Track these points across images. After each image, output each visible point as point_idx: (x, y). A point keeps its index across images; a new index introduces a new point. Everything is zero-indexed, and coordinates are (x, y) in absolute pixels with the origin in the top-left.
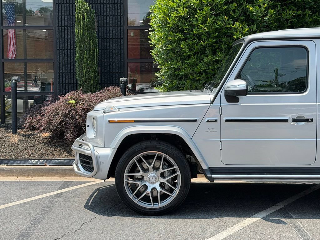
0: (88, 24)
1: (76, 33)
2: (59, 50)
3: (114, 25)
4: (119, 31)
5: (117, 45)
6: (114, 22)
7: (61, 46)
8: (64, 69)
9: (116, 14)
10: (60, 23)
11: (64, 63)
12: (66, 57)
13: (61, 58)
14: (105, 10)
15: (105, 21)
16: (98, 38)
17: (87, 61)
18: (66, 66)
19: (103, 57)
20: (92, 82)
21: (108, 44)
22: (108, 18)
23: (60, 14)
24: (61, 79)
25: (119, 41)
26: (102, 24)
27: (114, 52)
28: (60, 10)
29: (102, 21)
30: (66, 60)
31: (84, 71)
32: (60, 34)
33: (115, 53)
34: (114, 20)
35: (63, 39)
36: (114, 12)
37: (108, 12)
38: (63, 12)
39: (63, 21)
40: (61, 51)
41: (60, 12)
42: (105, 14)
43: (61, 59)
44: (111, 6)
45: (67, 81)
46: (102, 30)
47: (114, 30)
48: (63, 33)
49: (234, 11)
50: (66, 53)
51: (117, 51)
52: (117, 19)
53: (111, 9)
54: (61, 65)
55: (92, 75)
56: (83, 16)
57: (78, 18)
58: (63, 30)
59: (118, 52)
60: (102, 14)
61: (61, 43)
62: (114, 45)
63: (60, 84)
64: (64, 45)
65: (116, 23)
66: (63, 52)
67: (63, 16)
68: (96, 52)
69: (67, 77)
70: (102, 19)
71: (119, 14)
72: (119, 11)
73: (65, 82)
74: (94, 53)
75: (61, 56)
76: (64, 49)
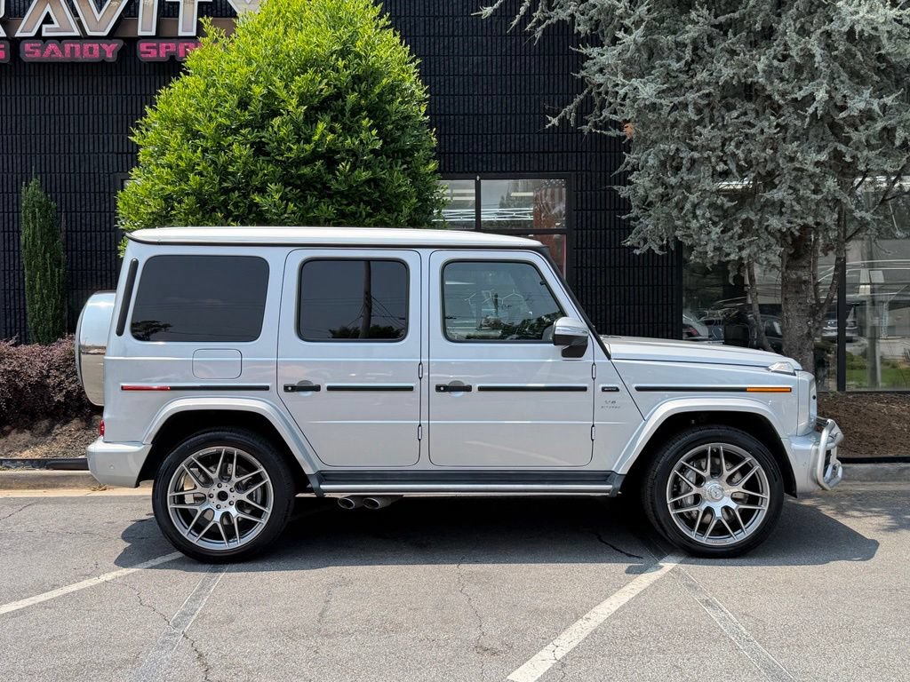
0: (42, 227)
1: (23, 242)
2: (4, 270)
3: (98, 229)
4: (108, 239)
5: (104, 261)
6: (98, 223)
7: (7, 265)
8: (12, 304)
9: (103, 209)
10: (6, 225)
11: (12, 293)
12: (17, 284)
13: (7, 285)
14: (83, 203)
15: (83, 221)
16: (66, 250)
17: (40, 289)
18: (17, 298)
19: (79, 283)
20: (51, 326)
21: (89, 260)
22: (88, 217)
23: (6, 210)
24: (8, 320)
25: (108, 255)
26: (79, 227)
27: (99, 273)
28: (6, 203)
29: (79, 223)
30: (17, 287)
31: (37, 306)
32: (7, 245)
33: (101, 276)
34: (98, 220)
35: (12, 253)
36: (98, 207)
37: (88, 207)
38: (10, 207)
39: (11, 223)
40: (7, 272)
41: (6, 207)
42: (83, 210)
43: (7, 288)
44: (93, 197)
45: (18, 323)
46: (79, 238)
47: (98, 237)
48: (12, 242)
49: (236, 205)
50: (16, 277)
51: (104, 273)
52: (103, 219)
53: (93, 201)
54: (7, 296)
55: (50, 313)
56: (33, 213)
57: (25, 217)
58: (11, 238)
59: (106, 274)
60: (78, 209)
61: (7, 259)
62: (99, 262)
63: (6, 329)
64: (12, 263)
65: (103, 226)
66: (12, 275)
67: (11, 214)
68: (59, 275)
69: (18, 317)
70: (79, 218)
71: (107, 210)
72: (107, 205)
73: (16, 325)
74: (53, 274)
75: (7, 281)
76: (12, 269)
